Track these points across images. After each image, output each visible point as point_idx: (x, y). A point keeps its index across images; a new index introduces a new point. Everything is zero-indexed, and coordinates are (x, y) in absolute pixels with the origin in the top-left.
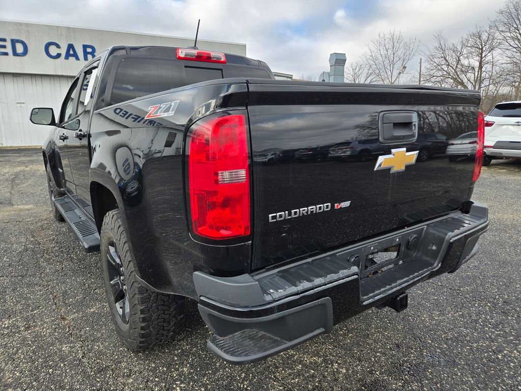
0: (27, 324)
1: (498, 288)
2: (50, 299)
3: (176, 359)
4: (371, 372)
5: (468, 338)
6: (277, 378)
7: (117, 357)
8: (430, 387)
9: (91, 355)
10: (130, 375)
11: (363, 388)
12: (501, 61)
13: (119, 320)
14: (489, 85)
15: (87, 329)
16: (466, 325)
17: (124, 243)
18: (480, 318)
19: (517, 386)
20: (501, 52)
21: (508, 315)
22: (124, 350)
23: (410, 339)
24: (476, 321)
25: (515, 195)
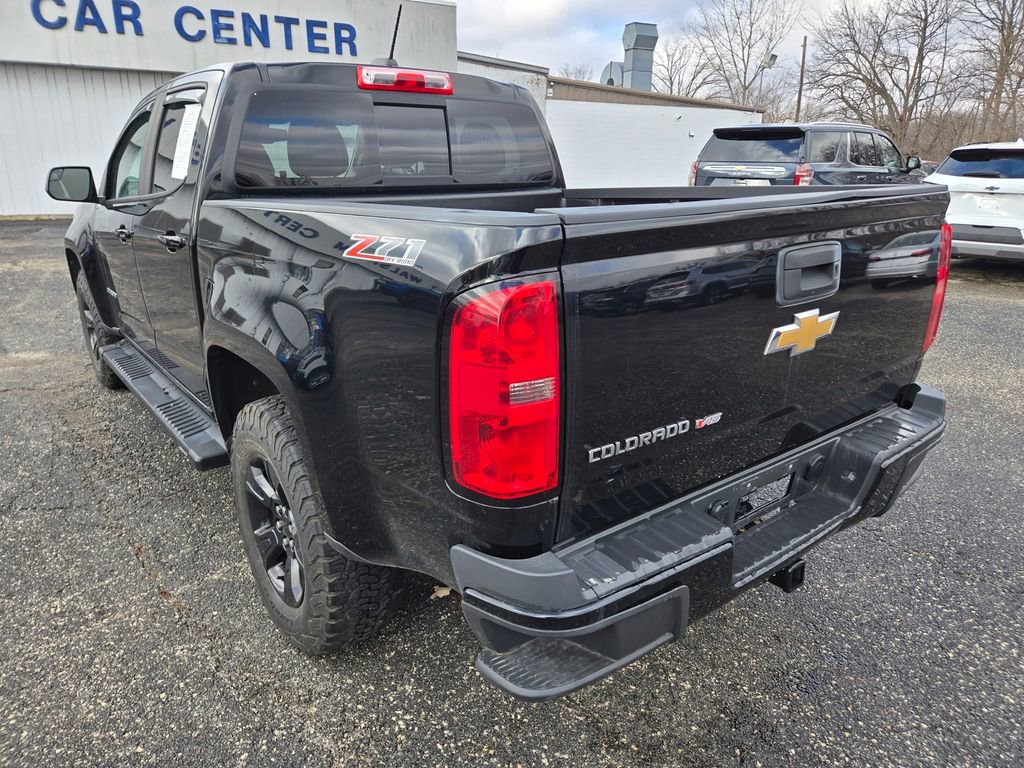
0: (97, 607)
1: (948, 527)
2: (129, 555)
3: (388, 668)
4: (734, 687)
5: (897, 622)
6: (573, 701)
7: (280, 667)
8: (837, 713)
9: (232, 664)
10: (310, 699)
11: (722, 716)
12: (961, 47)
13: (278, 601)
14: (934, 96)
15: (215, 613)
16: (894, 599)
17: (291, 466)
18: (917, 584)
19: (981, 707)
20: (963, 27)
21: (966, 579)
22: (291, 653)
23: (797, 624)
24: (911, 590)
25: (977, 334)
